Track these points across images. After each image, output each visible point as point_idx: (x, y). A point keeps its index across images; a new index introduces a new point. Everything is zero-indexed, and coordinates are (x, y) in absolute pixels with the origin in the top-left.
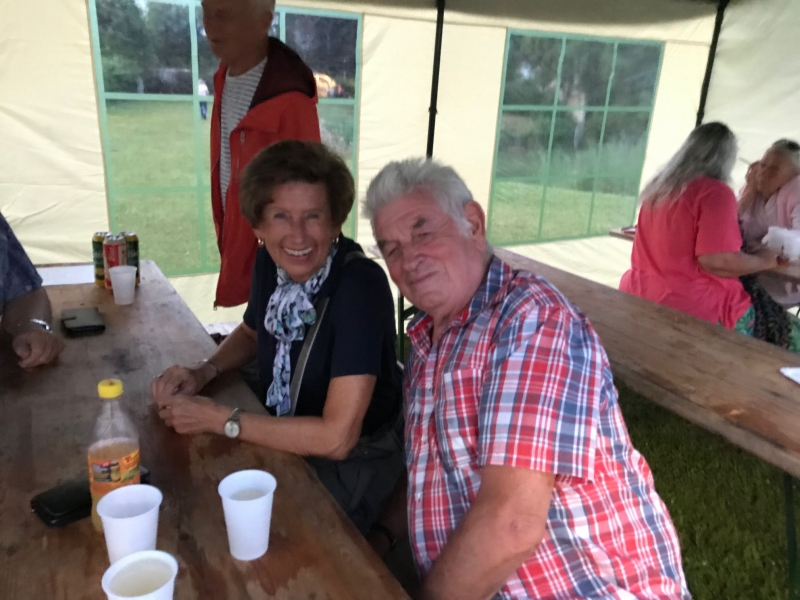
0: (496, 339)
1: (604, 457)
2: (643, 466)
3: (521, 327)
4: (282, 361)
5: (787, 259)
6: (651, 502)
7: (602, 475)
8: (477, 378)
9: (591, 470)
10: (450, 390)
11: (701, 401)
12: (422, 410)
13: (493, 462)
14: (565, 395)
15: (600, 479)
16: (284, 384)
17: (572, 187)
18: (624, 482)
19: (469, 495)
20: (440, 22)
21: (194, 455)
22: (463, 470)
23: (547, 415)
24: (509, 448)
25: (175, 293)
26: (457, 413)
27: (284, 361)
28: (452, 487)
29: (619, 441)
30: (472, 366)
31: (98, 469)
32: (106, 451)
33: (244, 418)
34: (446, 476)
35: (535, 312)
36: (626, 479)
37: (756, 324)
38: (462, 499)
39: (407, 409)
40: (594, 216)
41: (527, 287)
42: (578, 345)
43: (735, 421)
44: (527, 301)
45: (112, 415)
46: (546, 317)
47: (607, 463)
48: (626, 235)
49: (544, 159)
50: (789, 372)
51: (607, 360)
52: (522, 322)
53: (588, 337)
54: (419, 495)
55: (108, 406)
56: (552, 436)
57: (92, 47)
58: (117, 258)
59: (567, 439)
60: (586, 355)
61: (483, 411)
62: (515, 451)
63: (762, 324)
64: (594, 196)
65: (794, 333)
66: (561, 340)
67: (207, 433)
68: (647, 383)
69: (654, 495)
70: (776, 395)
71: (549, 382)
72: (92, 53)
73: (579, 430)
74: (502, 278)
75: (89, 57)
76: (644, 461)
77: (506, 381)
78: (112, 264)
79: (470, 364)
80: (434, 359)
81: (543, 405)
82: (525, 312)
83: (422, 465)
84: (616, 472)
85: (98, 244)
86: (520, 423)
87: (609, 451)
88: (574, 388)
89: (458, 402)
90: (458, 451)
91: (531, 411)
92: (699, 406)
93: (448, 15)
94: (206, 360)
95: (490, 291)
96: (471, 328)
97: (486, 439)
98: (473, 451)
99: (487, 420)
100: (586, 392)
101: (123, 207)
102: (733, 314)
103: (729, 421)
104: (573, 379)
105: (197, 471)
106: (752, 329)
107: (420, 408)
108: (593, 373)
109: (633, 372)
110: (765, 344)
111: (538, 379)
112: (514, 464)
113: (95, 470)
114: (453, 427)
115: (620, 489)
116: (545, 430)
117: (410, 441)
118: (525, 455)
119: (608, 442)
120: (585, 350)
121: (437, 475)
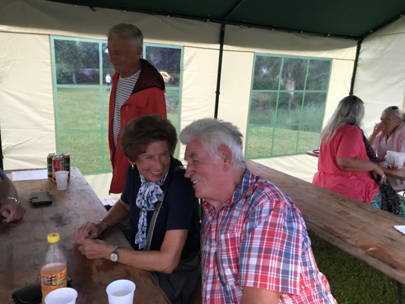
0: (248, 217)
1: (304, 277)
2: (324, 280)
3: (261, 211)
4: (142, 221)
5: (397, 167)
6: (329, 299)
7: (303, 287)
8: (238, 237)
9: (298, 289)
10: (224, 243)
11: (353, 243)
12: (210, 250)
13: (248, 285)
14: (284, 248)
15: (302, 289)
16: (143, 233)
17: (288, 128)
18: (314, 290)
19: (234, 298)
20: (221, 50)
21: (95, 270)
22: (231, 286)
23: (275, 260)
24: (256, 278)
25: (87, 184)
26: (228, 256)
27: (144, 221)
28: (226, 294)
29: (312, 268)
30: (235, 231)
31: (46, 280)
32: (50, 271)
33: (120, 251)
34: (222, 288)
35: (268, 203)
36: (315, 288)
37: (382, 201)
38: (231, 301)
39: (202, 248)
40: (299, 143)
41: (263, 190)
42: (290, 221)
43: (370, 254)
44: (263, 197)
45: (54, 251)
46: (274, 206)
47: (305, 280)
48: (315, 154)
49: (274, 114)
50: (398, 227)
51: (305, 226)
52: (261, 209)
53: (296, 216)
54: (208, 297)
55: (52, 247)
56: (278, 270)
57: (51, 63)
58: (59, 166)
59: (286, 272)
60: (294, 227)
61: (242, 256)
62: (259, 279)
63: (385, 201)
64: (299, 133)
65: (402, 205)
66: (282, 218)
67: (102, 259)
68: (326, 233)
69: (330, 296)
70: (392, 240)
71: (276, 242)
72: (52, 66)
73: (291, 267)
74: (250, 181)
75: (50, 68)
76: (325, 277)
77: (254, 241)
78: (56, 170)
79: (234, 230)
80: (216, 223)
81: (273, 254)
82: (263, 204)
83: (210, 281)
84: (310, 285)
85: (50, 160)
86: (261, 264)
87: (306, 273)
88: (289, 244)
89: (228, 250)
90: (228, 276)
91: (267, 257)
92: (352, 245)
93: (225, 47)
94: (102, 220)
95: (244, 189)
96: (234, 209)
97: (243, 272)
98: (237, 276)
99: (244, 261)
100: (295, 246)
101: (63, 138)
102: (370, 195)
103: (368, 254)
104: (288, 239)
105: (96, 279)
106: (380, 203)
107: (209, 249)
108: (298, 236)
109: (319, 227)
110: (387, 213)
111: (270, 240)
112: (258, 287)
113: (44, 280)
114: (226, 264)
115: (312, 294)
116: (274, 268)
117: (204, 265)
118: (264, 281)
119: (305, 269)
120: (294, 223)
121: (218, 287)
